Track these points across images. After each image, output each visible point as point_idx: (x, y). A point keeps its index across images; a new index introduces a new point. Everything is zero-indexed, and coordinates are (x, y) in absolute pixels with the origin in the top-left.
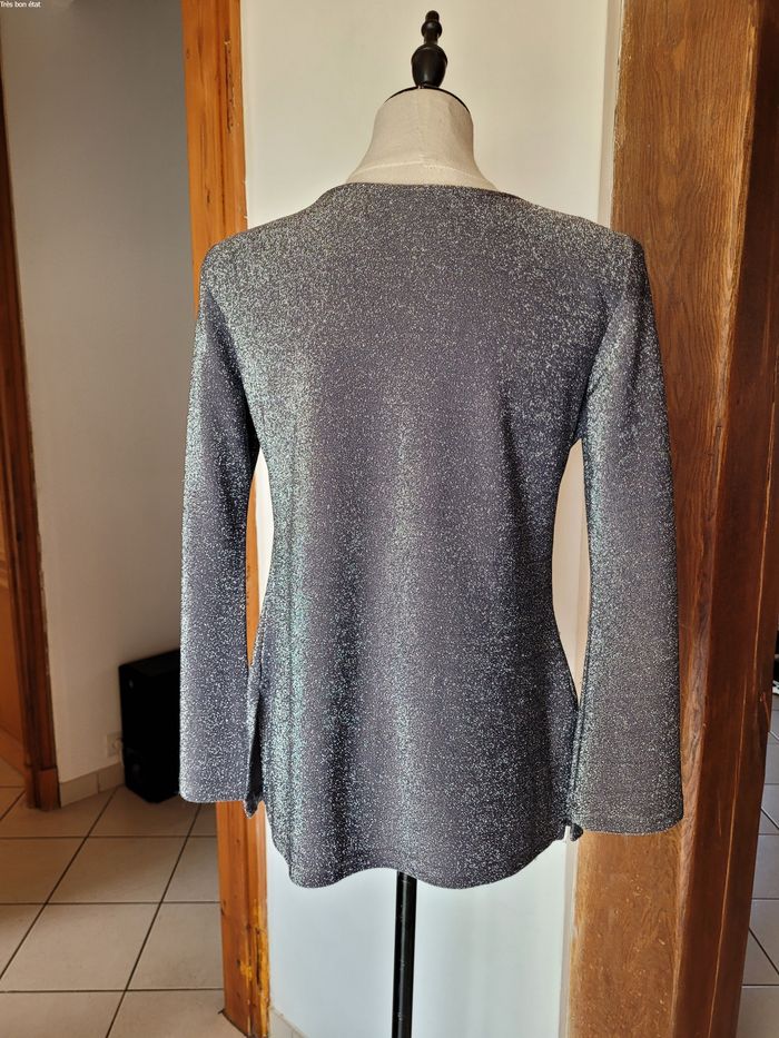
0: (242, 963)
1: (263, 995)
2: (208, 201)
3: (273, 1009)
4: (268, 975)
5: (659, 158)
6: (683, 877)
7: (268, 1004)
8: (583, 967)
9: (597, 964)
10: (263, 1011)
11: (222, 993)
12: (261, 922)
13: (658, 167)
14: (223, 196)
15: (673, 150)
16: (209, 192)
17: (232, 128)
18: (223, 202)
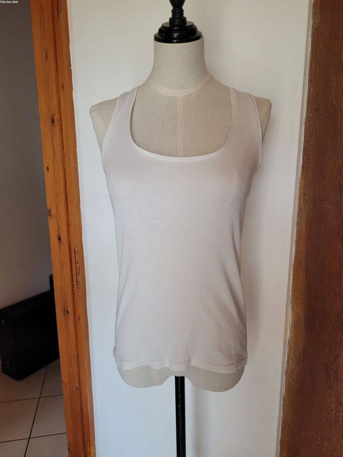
2: (47, 57)
14: (56, 54)
16: (47, 52)
17: (60, 14)
18: (56, 58)
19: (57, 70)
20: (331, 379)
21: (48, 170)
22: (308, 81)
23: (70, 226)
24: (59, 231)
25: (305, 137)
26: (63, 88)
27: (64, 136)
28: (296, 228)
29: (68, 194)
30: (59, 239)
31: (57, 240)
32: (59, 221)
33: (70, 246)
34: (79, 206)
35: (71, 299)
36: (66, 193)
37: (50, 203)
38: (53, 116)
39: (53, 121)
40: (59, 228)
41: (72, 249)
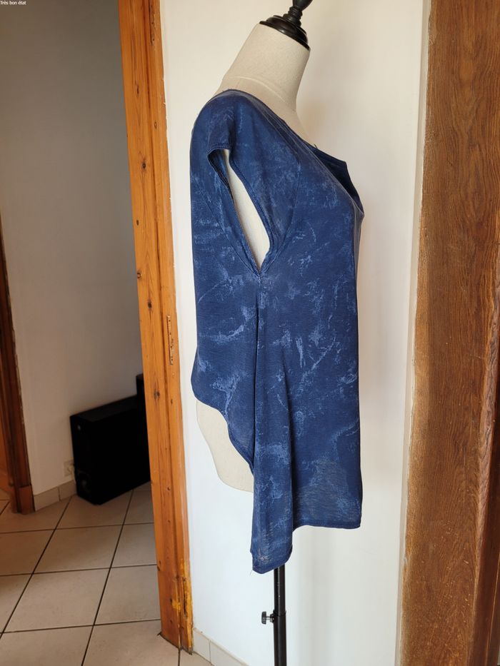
0: (173, 601)
1: (188, 620)
3: (195, 628)
4: (191, 607)
5: (460, 49)
6: (480, 520)
7: (192, 626)
8: (412, 583)
9: (422, 580)
10: (189, 631)
11: (160, 621)
12: (186, 573)
13: (460, 55)
14: (148, 88)
15: (470, 44)
16: (138, 87)
17: (153, 42)
18: (149, 93)
19: (150, 107)
20: (460, 452)
21: (138, 224)
22: (425, 103)
23: (162, 289)
24: (149, 296)
25: (425, 167)
26: (156, 127)
27: (156, 183)
28: (417, 275)
29: (160, 252)
30: (150, 305)
31: (147, 307)
32: (150, 284)
33: (162, 314)
34: (173, 265)
35: (162, 378)
36: (158, 251)
37: (140, 264)
38: (144, 159)
39: (144, 166)
40: (150, 292)
41: (164, 317)
